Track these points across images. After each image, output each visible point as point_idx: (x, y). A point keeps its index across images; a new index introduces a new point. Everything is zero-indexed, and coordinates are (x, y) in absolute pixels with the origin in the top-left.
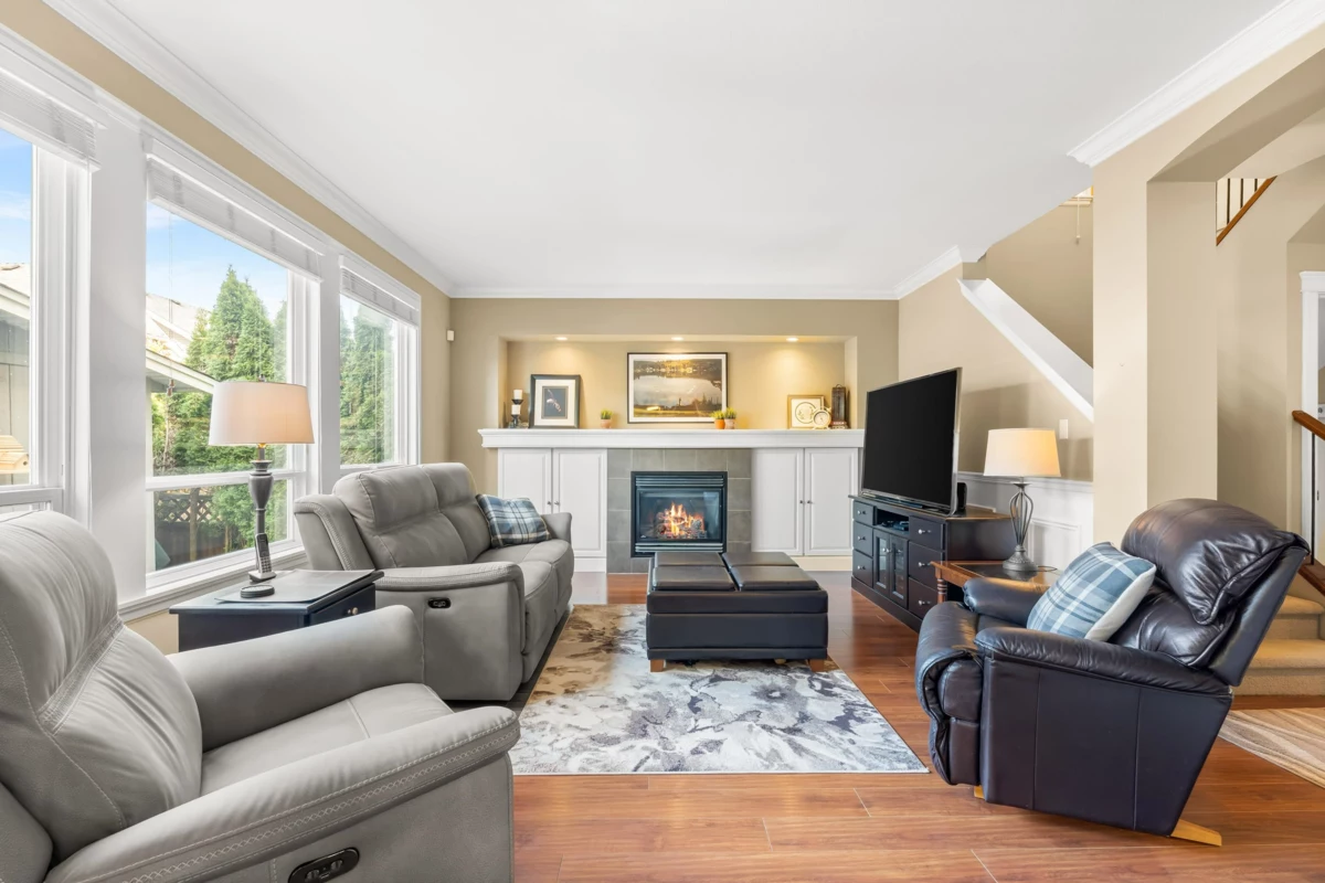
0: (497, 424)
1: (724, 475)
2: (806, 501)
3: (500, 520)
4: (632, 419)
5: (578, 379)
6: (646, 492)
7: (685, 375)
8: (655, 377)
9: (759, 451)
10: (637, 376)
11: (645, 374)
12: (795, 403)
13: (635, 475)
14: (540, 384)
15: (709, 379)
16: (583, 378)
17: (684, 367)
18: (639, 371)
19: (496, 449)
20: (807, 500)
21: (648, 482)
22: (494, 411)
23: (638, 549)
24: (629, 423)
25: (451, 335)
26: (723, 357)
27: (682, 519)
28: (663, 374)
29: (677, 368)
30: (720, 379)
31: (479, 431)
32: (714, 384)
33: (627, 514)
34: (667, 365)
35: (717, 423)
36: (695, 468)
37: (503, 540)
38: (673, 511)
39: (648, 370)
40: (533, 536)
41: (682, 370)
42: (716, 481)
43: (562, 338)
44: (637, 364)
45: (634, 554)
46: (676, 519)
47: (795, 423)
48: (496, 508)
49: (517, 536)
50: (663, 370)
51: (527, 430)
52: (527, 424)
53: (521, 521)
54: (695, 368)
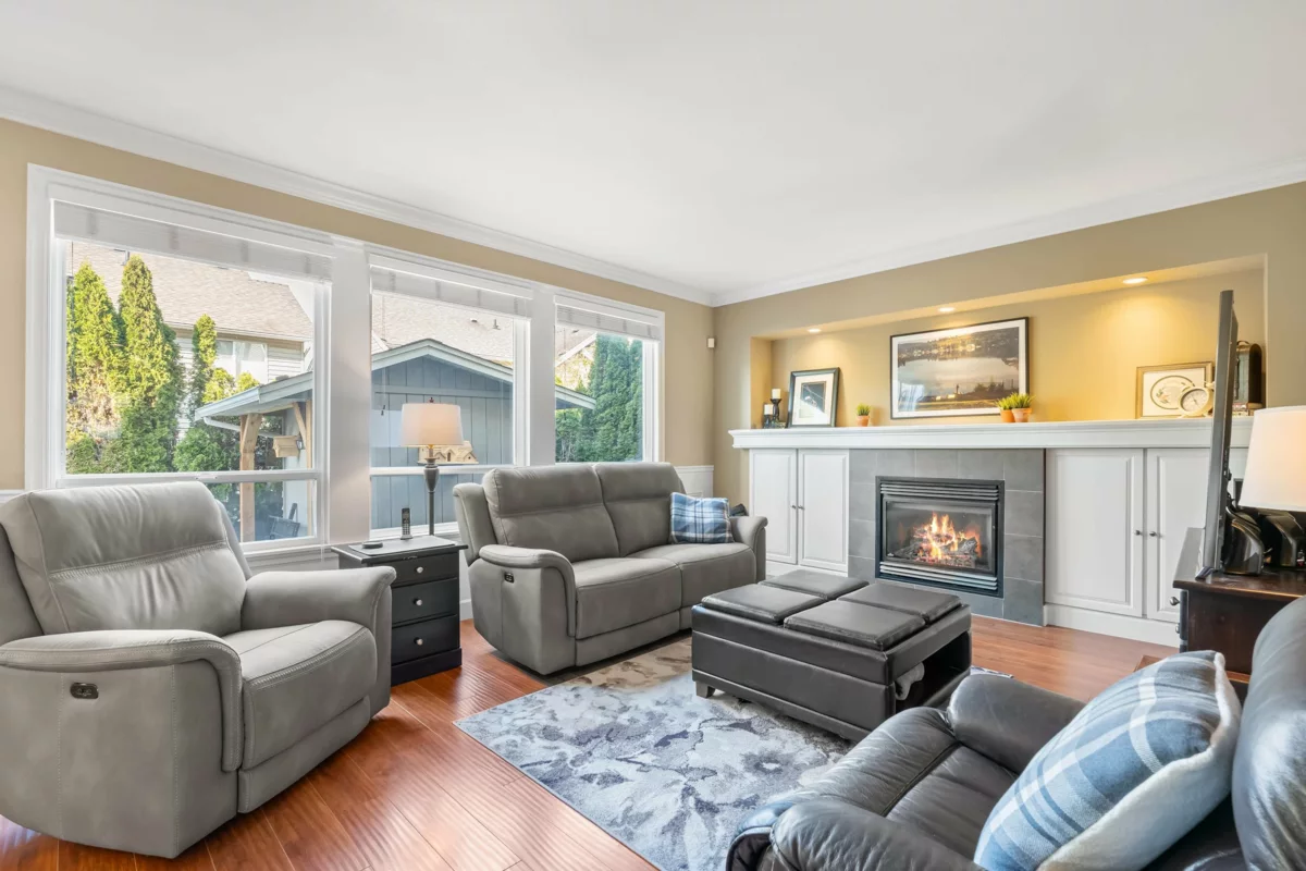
0: (749, 425)
1: (999, 487)
2: (1149, 532)
3: (678, 517)
4: (896, 414)
5: (838, 373)
6: (894, 502)
7: (964, 354)
8: (926, 360)
9: (1059, 453)
10: (901, 362)
11: (912, 358)
12: (1149, 379)
13: (882, 481)
14: (800, 381)
15: (998, 357)
16: (843, 371)
17: (963, 344)
18: (904, 356)
19: (747, 450)
20: (1151, 528)
21: (896, 489)
22: (747, 412)
23: (883, 569)
24: (892, 418)
25: (711, 343)
26: (1021, 324)
27: (948, 537)
28: (935, 357)
29: (953, 346)
30: (1016, 354)
31: (730, 432)
32: (1007, 362)
33: (871, 526)
34: (941, 344)
35: (1005, 414)
36: (959, 475)
37: (677, 537)
38: (934, 525)
39: (916, 353)
40: (709, 536)
41: (961, 349)
42: (993, 494)
43: (814, 330)
44: (901, 348)
45: (879, 574)
46: (938, 537)
47: (1150, 409)
48: (679, 506)
49: (690, 534)
50: (935, 351)
51: (783, 430)
52: (784, 424)
53: (699, 521)
54: (978, 343)
